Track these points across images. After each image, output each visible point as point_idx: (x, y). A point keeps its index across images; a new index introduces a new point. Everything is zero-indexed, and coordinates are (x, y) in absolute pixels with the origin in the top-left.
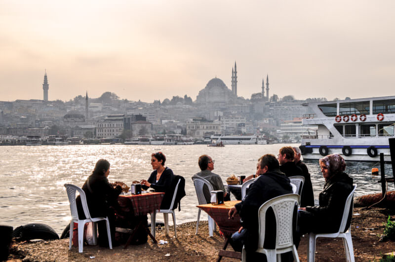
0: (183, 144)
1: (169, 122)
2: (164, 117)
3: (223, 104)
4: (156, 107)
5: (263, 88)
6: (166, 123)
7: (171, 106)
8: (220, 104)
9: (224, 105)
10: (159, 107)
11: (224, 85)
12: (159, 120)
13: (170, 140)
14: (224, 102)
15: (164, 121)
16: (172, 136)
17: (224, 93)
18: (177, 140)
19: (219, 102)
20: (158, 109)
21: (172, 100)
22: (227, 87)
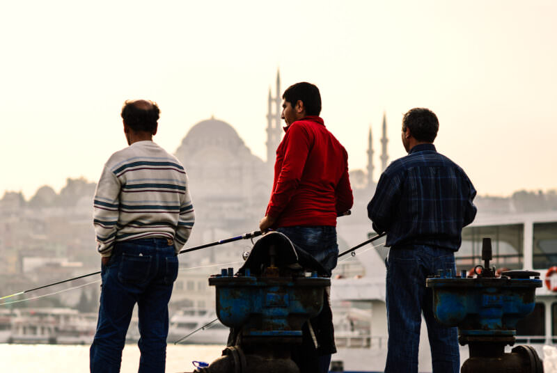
0: (76, 344)
1: (49, 265)
2: (31, 246)
3: (236, 205)
4: (7, 214)
5: (370, 152)
6: (38, 270)
7: (60, 212)
8: (226, 205)
9: (239, 209)
10: (17, 214)
11: (240, 142)
12: (13, 259)
13: (34, 329)
14: (239, 200)
15: (30, 263)
16: (42, 315)
17: (240, 168)
18: (57, 329)
19: (221, 199)
20: (13, 219)
21: (64, 191)
22: (248, 150)
